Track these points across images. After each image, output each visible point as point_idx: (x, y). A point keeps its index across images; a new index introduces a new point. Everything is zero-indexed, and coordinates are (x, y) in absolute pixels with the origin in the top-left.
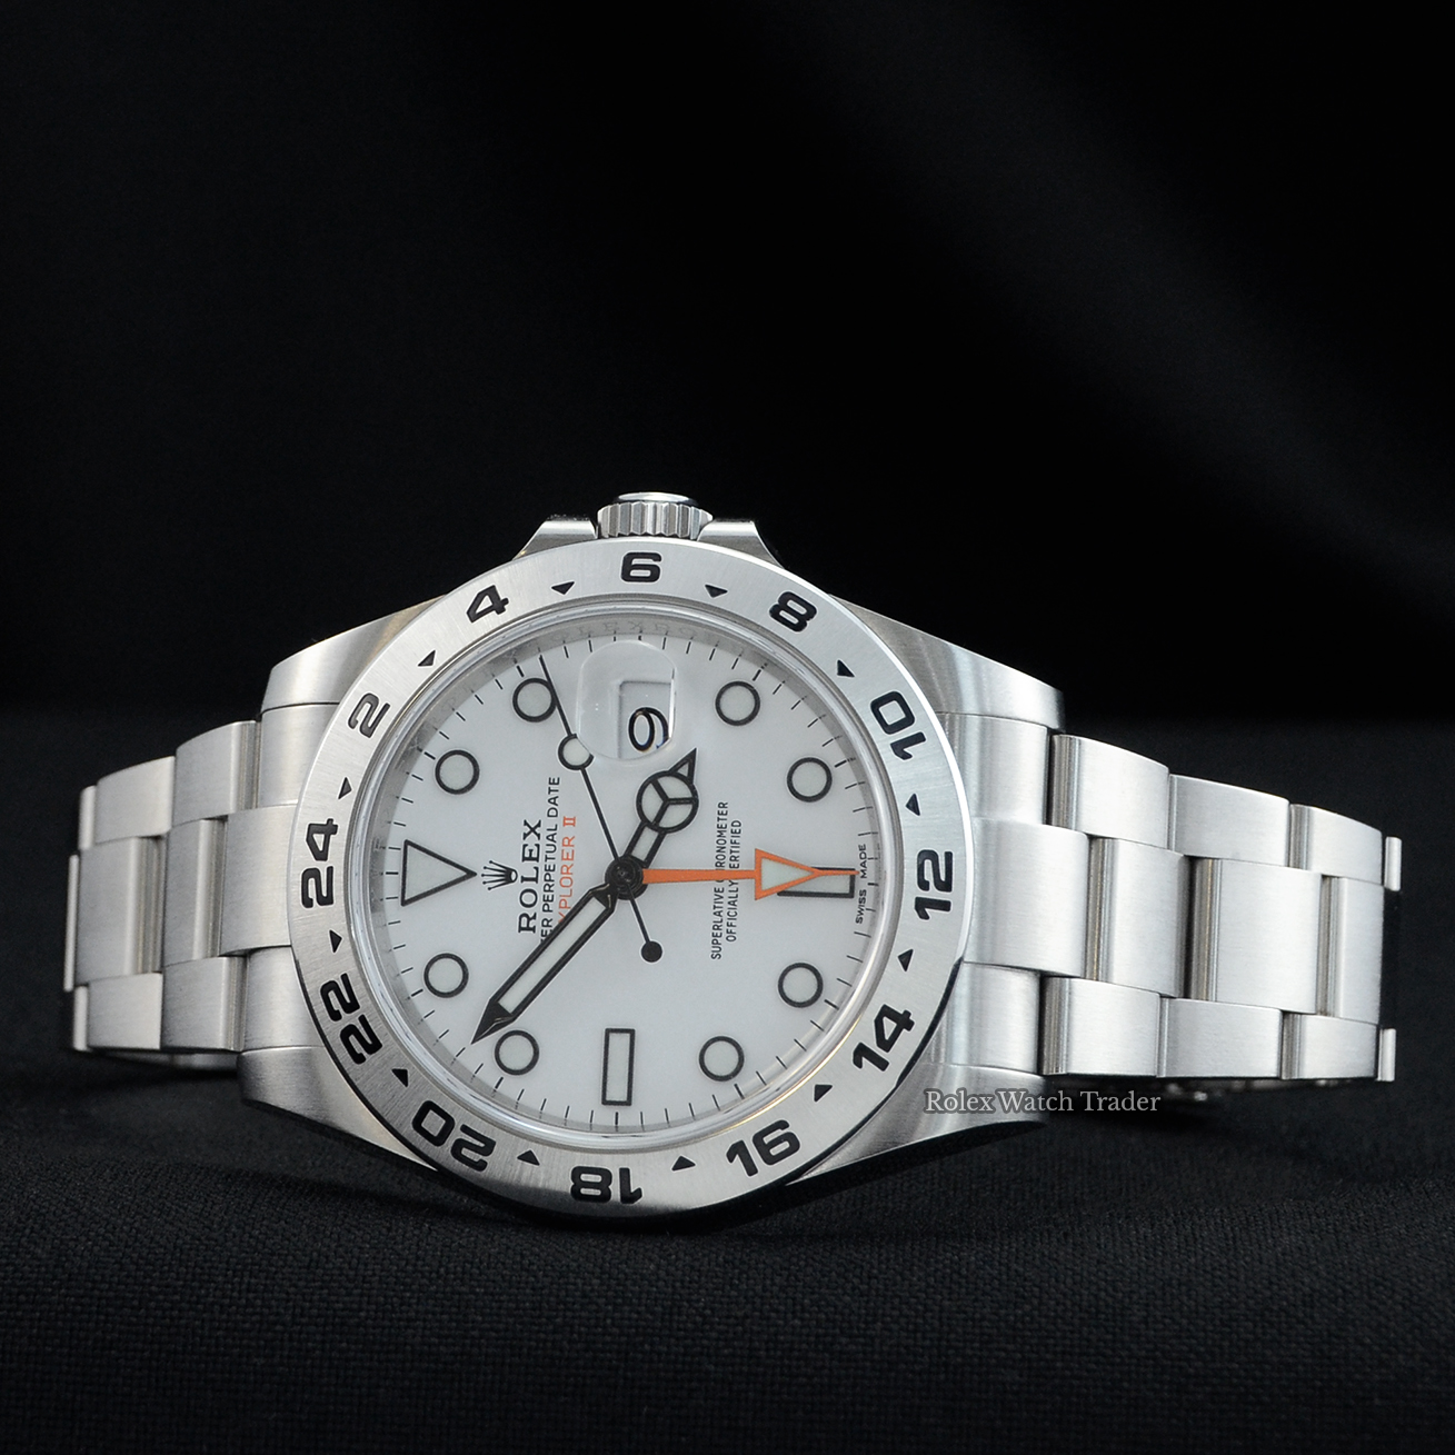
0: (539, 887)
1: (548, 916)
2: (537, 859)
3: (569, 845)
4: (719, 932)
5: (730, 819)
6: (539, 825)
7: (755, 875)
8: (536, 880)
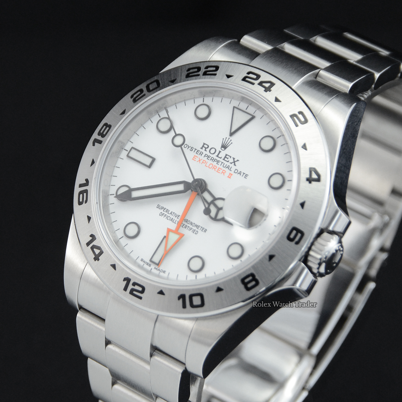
0: (214, 156)
1: (203, 155)
2: (224, 159)
3: (222, 172)
4: (165, 211)
5: (200, 231)
6: (235, 165)
7: (176, 232)
8: (217, 156)
